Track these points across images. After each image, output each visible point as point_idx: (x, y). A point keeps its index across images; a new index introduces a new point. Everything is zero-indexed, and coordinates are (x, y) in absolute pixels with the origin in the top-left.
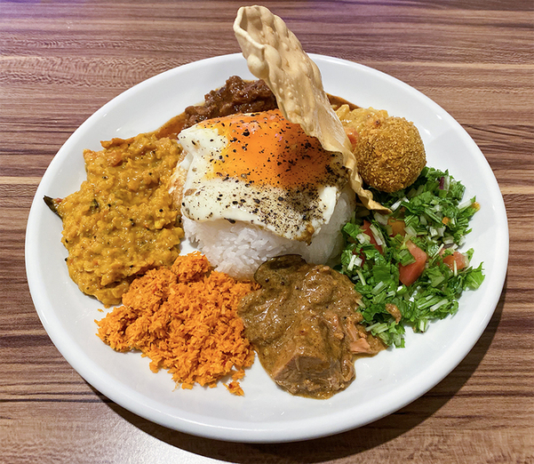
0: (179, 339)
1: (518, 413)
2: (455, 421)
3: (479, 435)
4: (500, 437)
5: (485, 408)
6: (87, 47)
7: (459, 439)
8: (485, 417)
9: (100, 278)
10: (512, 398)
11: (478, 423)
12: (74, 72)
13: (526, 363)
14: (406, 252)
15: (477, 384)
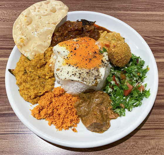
0: (57, 115)
1: (158, 135)
2: (140, 137)
3: (147, 141)
4: (153, 142)
5: (149, 133)
6: (15, 7)
7: (140, 143)
8: (149, 136)
9: (31, 96)
10: (157, 130)
11: (146, 138)
12: (12, 17)
13: (161, 119)
14: (126, 86)
15: (147, 126)
